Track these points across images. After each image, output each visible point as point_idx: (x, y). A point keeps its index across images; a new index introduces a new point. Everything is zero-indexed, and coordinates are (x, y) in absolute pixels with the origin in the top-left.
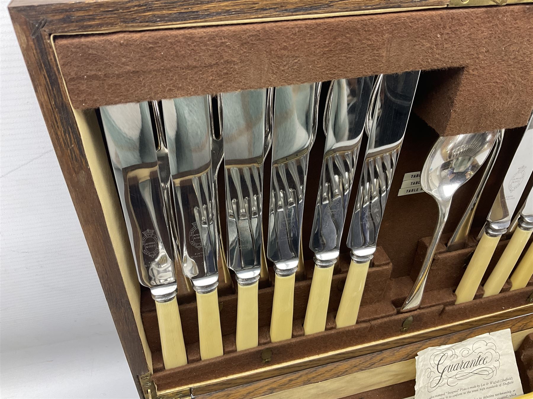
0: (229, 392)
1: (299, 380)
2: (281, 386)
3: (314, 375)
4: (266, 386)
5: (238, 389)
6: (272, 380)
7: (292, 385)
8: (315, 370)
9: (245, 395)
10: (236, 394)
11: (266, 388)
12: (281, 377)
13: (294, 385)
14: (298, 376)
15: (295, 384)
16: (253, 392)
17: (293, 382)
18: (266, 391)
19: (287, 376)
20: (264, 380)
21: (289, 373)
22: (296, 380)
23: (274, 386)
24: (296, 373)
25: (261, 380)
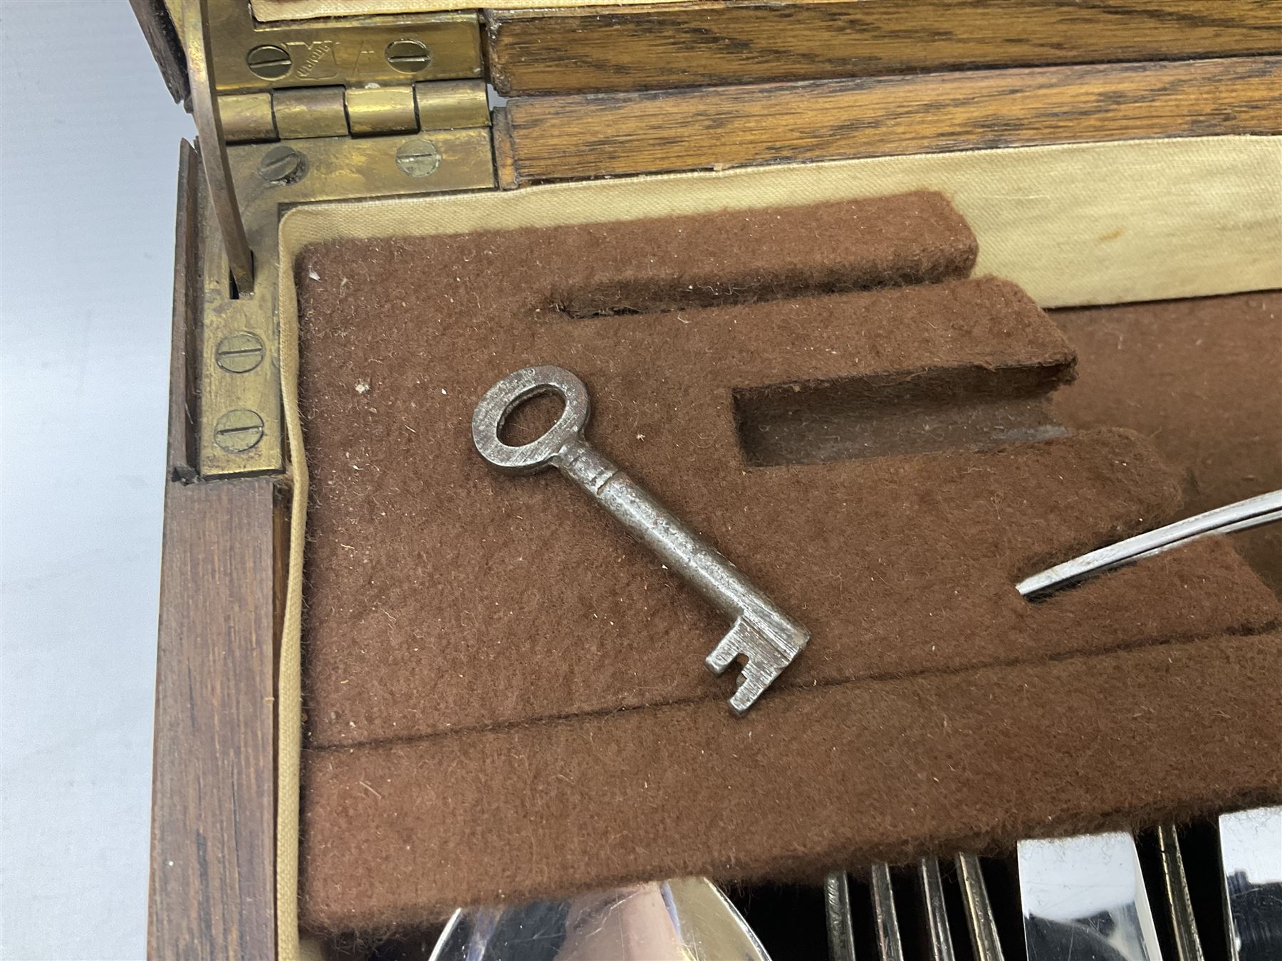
0: (727, 106)
1: (1164, 105)
2: (1056, 115)
3: (1257, 95)
4: (958, 103)
5: (786, 97)
6: (991, 82)
7: (1124, 123)
8: (1263, 73)
9: (823, 131)
10: (770, 122)
11: (961, 115)
12: (1052, 74)
13: (1131, 123)
14: (1159, 86)
15: (1138, 123)
16: (876, 124)
17: (1127, 109)
18: (958, 129)
19: (1087, 73)
20: (948, 76)
21: (1102, 62)
22: (1142, 99)
23: (1013, 109)
24: (1145, 69)
25: (927, 70)
